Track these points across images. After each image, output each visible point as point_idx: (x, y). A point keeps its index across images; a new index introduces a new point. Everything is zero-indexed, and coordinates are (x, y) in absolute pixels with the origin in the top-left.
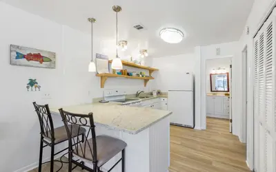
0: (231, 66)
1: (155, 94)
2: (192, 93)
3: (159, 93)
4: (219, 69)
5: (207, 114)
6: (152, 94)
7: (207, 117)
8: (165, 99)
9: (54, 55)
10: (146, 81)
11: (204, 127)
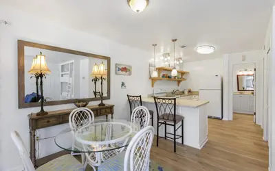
0: (255, 70)
1: (186, 93)
2: (220, 91)
3: (190, 91)
4: (246, 70)
5: (234, 110)
6: (183, 92)
7: (234, 113)
8: (197, 96)
9: (131, 67)
10: (179, 82)
11: (231, 119)
